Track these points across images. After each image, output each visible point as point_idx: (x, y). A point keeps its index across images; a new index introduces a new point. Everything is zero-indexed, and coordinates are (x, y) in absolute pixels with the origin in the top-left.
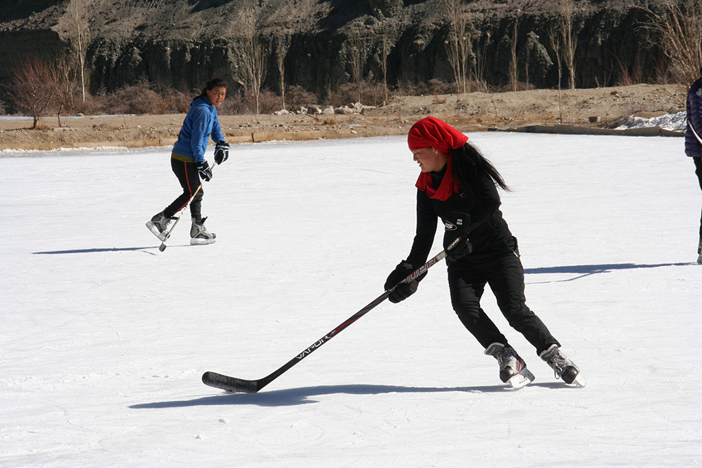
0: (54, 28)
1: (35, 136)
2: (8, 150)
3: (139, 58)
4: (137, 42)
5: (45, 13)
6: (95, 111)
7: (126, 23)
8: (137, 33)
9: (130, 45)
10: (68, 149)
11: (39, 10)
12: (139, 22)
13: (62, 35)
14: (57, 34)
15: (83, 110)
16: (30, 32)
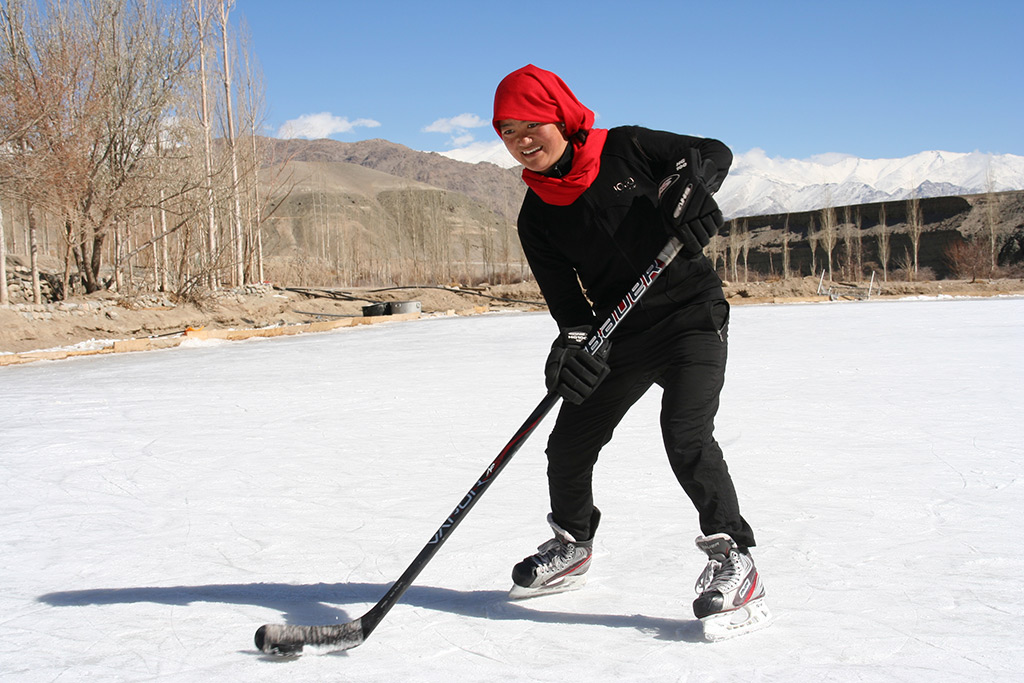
0: (958, 229)
1: (976, 287)
2: (959, 297)
3: (1018, 246)
4: (1017, 236)
5: (953, 219)
6: (1001, 277)
7: (1009, 224)
8: (1017, 230)
9: (1012, 238)
10: (1005, 296)
11: (949, 217)
12: (1019, 223)
13: (964, 234)
14: (960, 233)
15: (992, 276)
16: (941, 232)
